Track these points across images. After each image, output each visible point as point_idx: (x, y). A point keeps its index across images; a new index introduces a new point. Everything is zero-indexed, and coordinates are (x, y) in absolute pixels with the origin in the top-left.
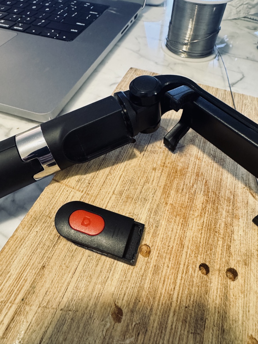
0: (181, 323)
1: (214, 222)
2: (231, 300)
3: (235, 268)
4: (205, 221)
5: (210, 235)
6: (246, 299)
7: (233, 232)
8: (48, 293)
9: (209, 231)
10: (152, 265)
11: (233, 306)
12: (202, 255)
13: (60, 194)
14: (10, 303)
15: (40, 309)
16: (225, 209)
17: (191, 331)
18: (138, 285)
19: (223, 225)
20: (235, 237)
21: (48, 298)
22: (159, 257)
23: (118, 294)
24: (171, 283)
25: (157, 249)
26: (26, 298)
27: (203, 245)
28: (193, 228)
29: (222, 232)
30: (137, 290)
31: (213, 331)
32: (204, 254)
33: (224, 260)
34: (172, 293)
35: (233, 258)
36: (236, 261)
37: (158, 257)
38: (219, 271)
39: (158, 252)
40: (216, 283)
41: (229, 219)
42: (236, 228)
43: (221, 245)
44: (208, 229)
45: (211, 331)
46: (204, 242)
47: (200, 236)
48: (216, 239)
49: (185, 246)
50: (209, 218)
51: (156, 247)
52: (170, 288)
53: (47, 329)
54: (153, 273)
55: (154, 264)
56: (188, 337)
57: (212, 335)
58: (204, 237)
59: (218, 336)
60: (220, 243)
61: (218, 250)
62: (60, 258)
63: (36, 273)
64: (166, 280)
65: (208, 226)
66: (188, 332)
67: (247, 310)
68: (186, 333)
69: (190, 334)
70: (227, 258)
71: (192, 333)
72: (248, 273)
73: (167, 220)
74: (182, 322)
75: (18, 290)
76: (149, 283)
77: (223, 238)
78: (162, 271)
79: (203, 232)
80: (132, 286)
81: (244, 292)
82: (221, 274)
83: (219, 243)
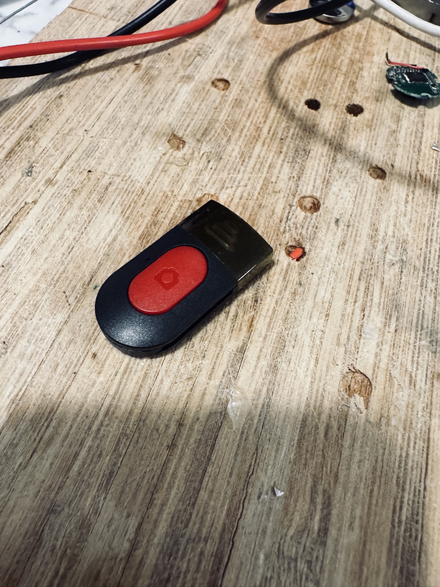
0: (272, 153)
1: (332, 58)
2: (351, 133)
3: (360, 104)
4: (318, 57)
5: (325, 72)
6: (372, 133)
7: (361, 69)
8: (69, 122)
9: (323, 67)
10: (231, 99)
11: (353, 139)
12: (311, 91)
13: (80, 23)
14: (13, 129)
15: (58, 136)
16: (352, 46)
17: (287, 160)
18: (209, 117)
19: (346, 61)
20: (365, 74)
21: (71, 126)
22: (243, 92)
23: (179, 126)
24: (261, 117)
25: (240, 84)
26: (37, 125)
27: (312, 81)
28: (299, 64)
29: (344, 69)
30: (207, 122)
31: (320, 160)
32: (313, 90)
33: (344, 96)
34: (261, 125)
35: (359, 95)
36: (362, 97)
37: (241, 91)
38: (336, 106)
39: (241, 86)
40: (330, 117)
41: (357, 56)
42: (367, 65)
43: (341, 82)
44: (322, 65)
45: (318, 161)
46: (316, 78)
47: (308, 71)
48: (334, 75)
49: (284, 81)
50: (324, 54)
51: (239, 82)
52: (258, 122)
53: (71, 153)
54: (233, 107)
55: (236, 98)
56: (282, 165)
57: (319, 164)
58: (315, 73)
59: (327, 165)
60: (341, 79)
61: (336, 85)
62: (86, 88)
63: (48, 102)
64: (253, 113)
65: (323, 61)
66: (284, 160)
67: (374, 142)
68: (280, 161)
69: (286, 163)
70: (349, 94)
71: (288, 162)
72: (380, 109)
73: (257, 54)
74: (275, 153)
75: (22, 117)
76: (227, 115)
77: (345, 75)
78: (247, 105)
79: (314, 67)
80: (200, 118)
81: (371, 126)
82: (337, 109)
83: (338, 79)
